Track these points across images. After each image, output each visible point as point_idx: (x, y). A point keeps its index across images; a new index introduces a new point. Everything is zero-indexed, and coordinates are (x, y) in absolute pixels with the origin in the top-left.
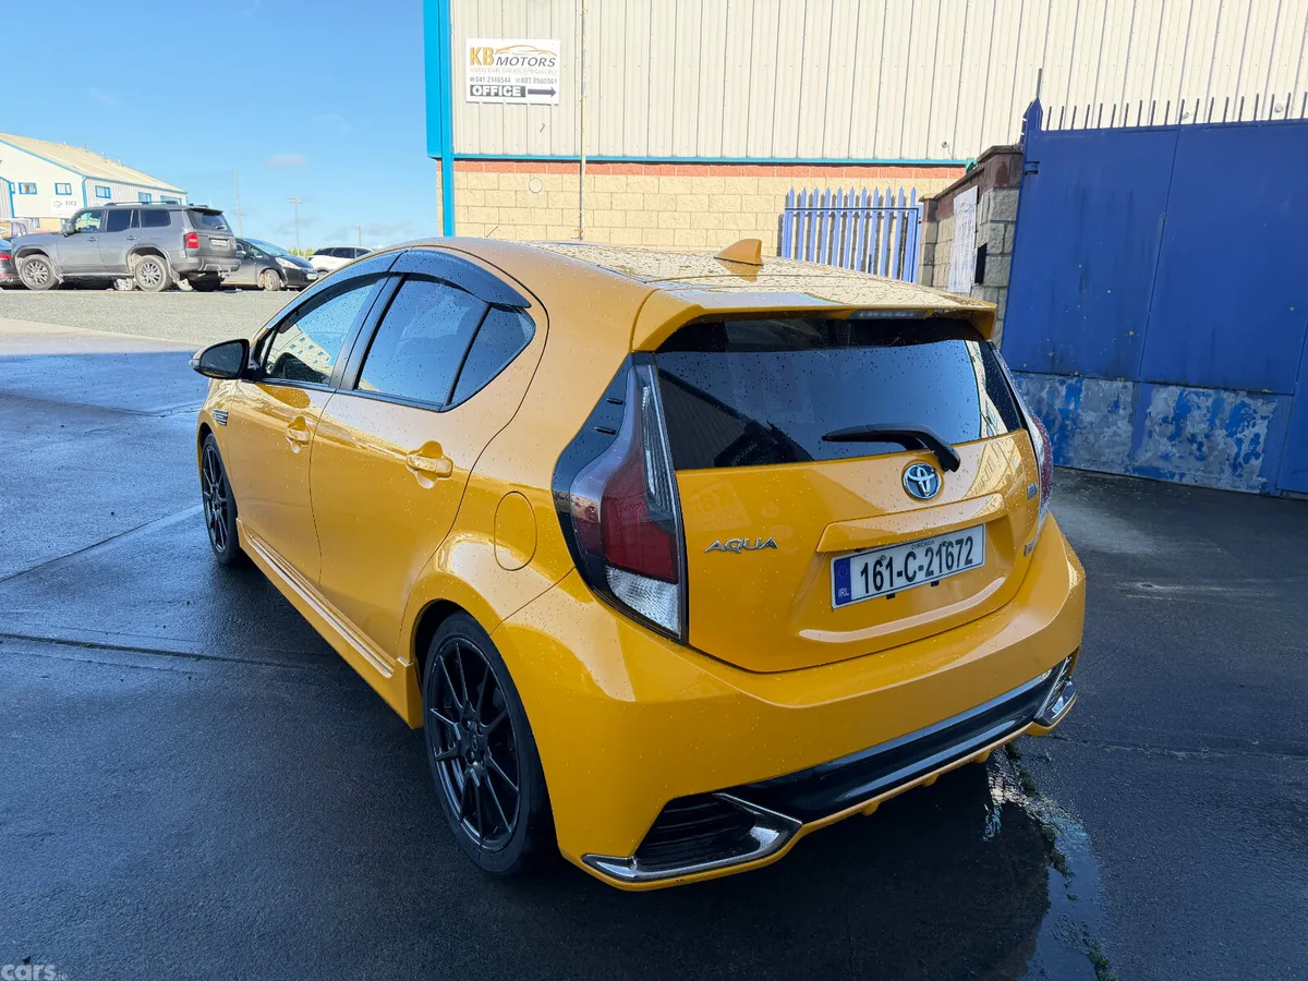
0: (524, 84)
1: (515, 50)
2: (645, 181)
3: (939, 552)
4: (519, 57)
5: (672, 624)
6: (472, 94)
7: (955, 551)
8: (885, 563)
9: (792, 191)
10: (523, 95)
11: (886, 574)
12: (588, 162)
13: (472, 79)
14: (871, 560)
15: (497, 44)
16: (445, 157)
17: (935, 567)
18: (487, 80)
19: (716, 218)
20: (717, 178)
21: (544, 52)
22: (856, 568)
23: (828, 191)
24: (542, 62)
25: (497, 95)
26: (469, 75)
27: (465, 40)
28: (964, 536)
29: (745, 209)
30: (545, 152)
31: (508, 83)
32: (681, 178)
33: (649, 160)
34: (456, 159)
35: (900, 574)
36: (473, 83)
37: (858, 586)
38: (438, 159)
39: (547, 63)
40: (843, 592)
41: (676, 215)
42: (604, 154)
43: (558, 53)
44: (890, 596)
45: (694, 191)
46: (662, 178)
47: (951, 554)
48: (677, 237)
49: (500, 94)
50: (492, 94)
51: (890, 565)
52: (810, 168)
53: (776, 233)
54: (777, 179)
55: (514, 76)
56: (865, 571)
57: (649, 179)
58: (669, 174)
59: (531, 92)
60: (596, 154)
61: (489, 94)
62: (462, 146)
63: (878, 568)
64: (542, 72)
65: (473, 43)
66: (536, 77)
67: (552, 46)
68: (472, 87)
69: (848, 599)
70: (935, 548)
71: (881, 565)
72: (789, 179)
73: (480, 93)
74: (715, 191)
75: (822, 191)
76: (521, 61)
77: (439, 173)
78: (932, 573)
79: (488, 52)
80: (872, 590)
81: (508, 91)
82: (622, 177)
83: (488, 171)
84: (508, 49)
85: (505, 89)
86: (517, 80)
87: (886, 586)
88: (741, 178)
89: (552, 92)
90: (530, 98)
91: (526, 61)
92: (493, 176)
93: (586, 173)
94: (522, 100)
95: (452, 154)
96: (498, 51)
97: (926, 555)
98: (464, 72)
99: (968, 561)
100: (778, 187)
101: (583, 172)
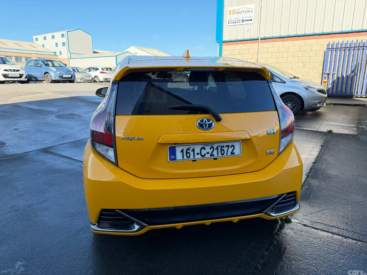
0: (243, 19)
1: (241, 9)
2: (279, 43)
3: (217, 148)
4: (242, 11)
5: (113, 160)
6: (229, 23)
7: (226, 149)
8: (191, 150)
9: (330, 43)
10: (243, 22)
11: (192, 154)
12: (261, 39)
13: (229, 19)
14: (185, 148)
15: (236, 8)
16: (221, 41)
17: (215, 153)
18: (233, 19)
19: (302, 53)
20: (302, 41)
21: (250, 8)
22: (178, 150)
23: (343, 42)
24: (249, 12)
25: (235, 23)
26: (228, 18)
27: (228, 8)
28: (230, 144)
29: (312, 50)
30: (248, 38)
31: (239, 19)
32: (291, 42)
33: (281, 37)
34: (223, 42)
35: (198, 154)
36: (229, 20)
37: (179, 156)
38: (219, 43)
39: (250, 11)
40: (172, 157)
41: (289, 53)
42: (266, 37)
43: (254, 9)
44: (193, 161)
45: (295, 45)
46: (284, 42)
47: (223, 150)
48: (288, 60)
49: (236, 22)
50: (234, 22)
51: (193, 150)
52: (337, 35)
53: (323, 57)
54: (324, 39)
55: (241, 17)
56: (182, 151)
57: (280, 43)
58: (287, 41)
59: (245, 21)
60: (264, 37)
61: (233, 23)
62: (225, 38)
63: (188, 151)
64: (248, 14)
65: (230, 9)
66: (246, 16)
67: (252, 6)
68: (229, 21)
69: (175, 159)
70: (215, 147)
71: (189, 150)
72: (329, 39)
73: (231, 23)
74: (302, 45)
75: (341, 42)
76: (243, 12)
77: (219, 47)
78: (214, 155)
79: (234, 11)
80: (185, 157)
81: (239, 21)
82: (272, 43)
83: (232, 45)
84: (239, 9)
85: (238, 21)
86: (242, 18)
87: (192, 157)
88: (311, 40)
89: (251, 20)
90: (245, 22)
91: (244, 12)
92: (233, 46)
93: (260, 43)
94: (243, 23)
95: (222, 41)
96: (236, 10)
97: (211, 149)
98: (227, 17)
99: (232, 153)
100: (324, 42)
101: (259, 43)
